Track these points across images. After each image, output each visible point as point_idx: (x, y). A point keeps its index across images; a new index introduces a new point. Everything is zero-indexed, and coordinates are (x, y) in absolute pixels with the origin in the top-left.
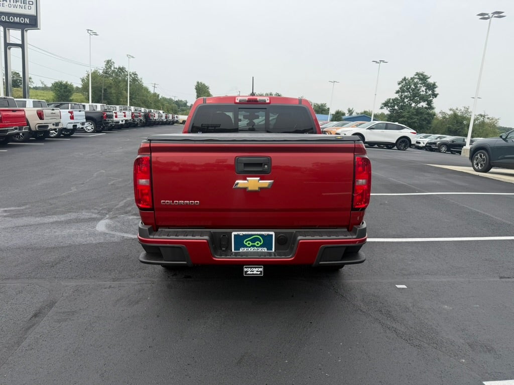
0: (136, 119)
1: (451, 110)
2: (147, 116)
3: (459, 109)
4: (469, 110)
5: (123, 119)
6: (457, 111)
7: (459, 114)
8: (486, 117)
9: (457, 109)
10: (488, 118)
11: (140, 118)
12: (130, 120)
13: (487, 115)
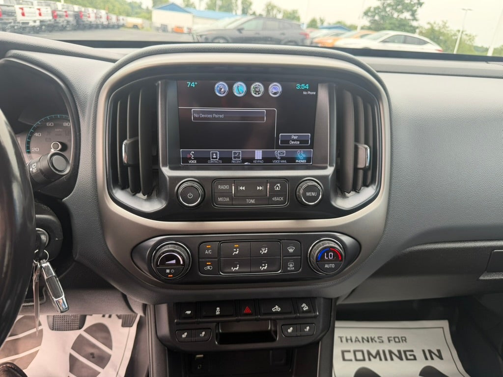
0: (59, 20)
1: (429, 23)
2: (78, 16)
3: (437, 23)
4: (447, 25)
5: (35, 19)
6: (435, 25)
7: (437, 29)
8: (464, 33)
9: (435, 23)
10: (466, 35)
11: (67, 18)
12: (50, 20)
13: (465, 31)
